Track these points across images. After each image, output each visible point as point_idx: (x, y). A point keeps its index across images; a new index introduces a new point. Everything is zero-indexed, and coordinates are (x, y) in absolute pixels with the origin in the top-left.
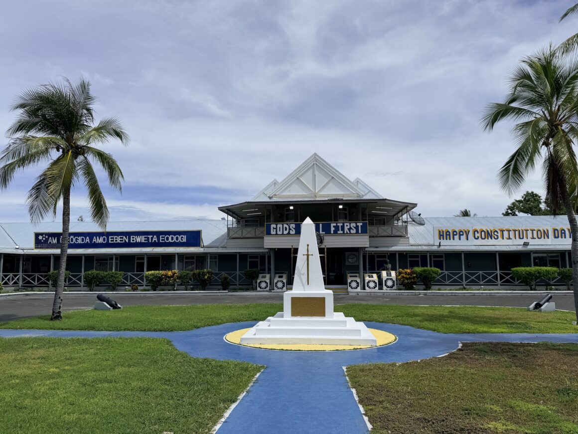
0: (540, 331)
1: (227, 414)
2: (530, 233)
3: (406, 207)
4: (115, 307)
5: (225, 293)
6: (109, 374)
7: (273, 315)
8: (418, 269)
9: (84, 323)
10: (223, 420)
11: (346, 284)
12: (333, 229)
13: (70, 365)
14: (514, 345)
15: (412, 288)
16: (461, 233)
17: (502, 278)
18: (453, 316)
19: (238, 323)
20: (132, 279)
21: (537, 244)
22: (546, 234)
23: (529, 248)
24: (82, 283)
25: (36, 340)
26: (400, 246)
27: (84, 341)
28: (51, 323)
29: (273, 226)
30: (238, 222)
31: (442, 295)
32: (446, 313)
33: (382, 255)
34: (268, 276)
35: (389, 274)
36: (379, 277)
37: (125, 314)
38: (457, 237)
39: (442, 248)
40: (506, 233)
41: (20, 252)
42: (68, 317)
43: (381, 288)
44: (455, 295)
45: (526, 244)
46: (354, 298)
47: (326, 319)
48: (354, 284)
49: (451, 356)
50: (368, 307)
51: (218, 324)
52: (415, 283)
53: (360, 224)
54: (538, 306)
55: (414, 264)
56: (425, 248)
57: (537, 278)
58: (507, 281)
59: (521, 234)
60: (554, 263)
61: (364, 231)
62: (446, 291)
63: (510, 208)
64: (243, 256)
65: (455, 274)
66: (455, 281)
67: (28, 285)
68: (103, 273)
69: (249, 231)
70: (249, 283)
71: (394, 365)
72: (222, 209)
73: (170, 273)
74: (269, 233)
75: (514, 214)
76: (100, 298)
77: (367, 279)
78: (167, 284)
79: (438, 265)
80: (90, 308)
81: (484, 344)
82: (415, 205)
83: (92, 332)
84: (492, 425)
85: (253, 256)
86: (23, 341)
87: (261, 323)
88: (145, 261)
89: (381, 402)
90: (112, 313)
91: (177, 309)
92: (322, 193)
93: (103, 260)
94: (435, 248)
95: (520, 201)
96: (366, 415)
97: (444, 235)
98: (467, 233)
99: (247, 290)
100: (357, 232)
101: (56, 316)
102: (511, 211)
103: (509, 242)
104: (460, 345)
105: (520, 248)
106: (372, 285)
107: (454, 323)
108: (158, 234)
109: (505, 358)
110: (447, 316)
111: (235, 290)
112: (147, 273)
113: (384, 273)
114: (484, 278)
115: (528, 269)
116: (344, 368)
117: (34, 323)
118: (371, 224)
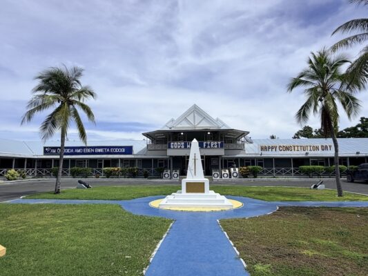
0: (319, 200)
1: (158, 246)
2: (309, 148)
3: (244, 134)
4: (88, 187)
5: (146, 180)
6: (90, 224)
7: (175, 192)
8: (250, 167)
9: (73, 196)
10: (157, 249)
11: (211, 175)
12: (204, 145)
13: (68, 218)
14: (306, 207)
15: (247, 177)
16: (272, 148)
17: (294, 171)
18: (271, 192)
19: (156, 197)
20: (96, 172)
21: (312, 154)
22: (317, 148)
23: (309, 155)
24: (69, 174)
25: (47, 205)
26: (241, 155)
27: (74, 205)
28: (55, 196)
29: (172, 143)
30: (152, 142)
31: (263, 181)
32: (267, 190)
33: (231, 159)
34: (169, 171)
35: (235, 170)
36: (230, 171)
37: (94, 191)
38: (270, 150)
39: (263, 155)
40: (296, 148)
41: (36, 157)
42: (64, 192)
43: (230, 177)
44: (270, 181)
45: (307, 154)
46: (216, 183)
47: (205, 194)
48: (216, 175)
49: (274, 214)
50: (225, 188)
51: (144, 196)
52: (248, 174)
53: (219, 143)
54: (316, 187)
55: (247, 164)
56: (254, 156)
57: (313, 171)
58: (297, 173)
59: (304, 148)
60: (321, 164)
61: (222, 146)
62: (265, 179)
63: (296, 134)
64: (156, 160)
65: (269, 170)
66: (269, 173)
67: (40, 175)
68: (80, 169)
69: (159, 146)
70: (159, 175)
71: (244, 219)
72: (144, 134)
73: (116, 169)
74: (170, 147)
75: (299, 138)
76: (80, 182)
77: (223, 172)
78: (114, 175)
79: (260, 164)
80: (75, 188)
81: (291, 207)
82: (248, 133)
83: (77, 201)
84: (305, 252)
85: (161, 160)
86: (40, 206)
87: (168, 196)
88: (103, 162)
89: (242, 239)
90: (86, 190)
91: (122, 188)
92: (199, 126)
93: (81, 162)
94: (259, 156)
95: (301, 131)
96: (235, 246)
97: (263, 148)
98: (276, 147)
99: (158, 178)
100: (218, 147)
101: (57, 192)
102: (297, 136)
103: (298, 153)
104: (278, 208)
105: (304, 156)
106: (226, 176)
107: (272, 196)
108: (110, 147)
109: (303, 215)
110: (268, 192)
111: (151, 178)
112: (104, 169)
113: (232, 169)
114: (285, 171)
115: (308, 167)
116: (218, 221)
117: (45, 196)
118: (225, 142)
